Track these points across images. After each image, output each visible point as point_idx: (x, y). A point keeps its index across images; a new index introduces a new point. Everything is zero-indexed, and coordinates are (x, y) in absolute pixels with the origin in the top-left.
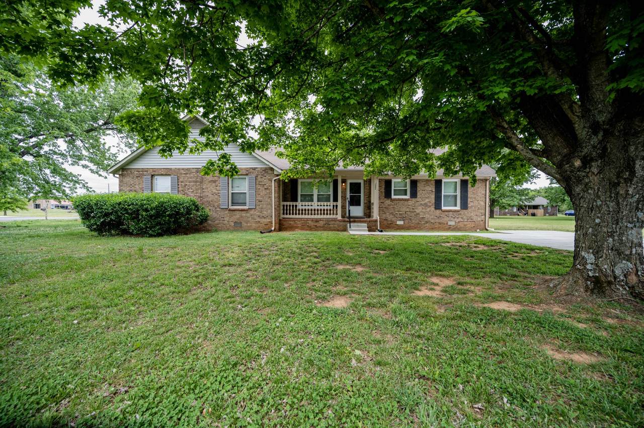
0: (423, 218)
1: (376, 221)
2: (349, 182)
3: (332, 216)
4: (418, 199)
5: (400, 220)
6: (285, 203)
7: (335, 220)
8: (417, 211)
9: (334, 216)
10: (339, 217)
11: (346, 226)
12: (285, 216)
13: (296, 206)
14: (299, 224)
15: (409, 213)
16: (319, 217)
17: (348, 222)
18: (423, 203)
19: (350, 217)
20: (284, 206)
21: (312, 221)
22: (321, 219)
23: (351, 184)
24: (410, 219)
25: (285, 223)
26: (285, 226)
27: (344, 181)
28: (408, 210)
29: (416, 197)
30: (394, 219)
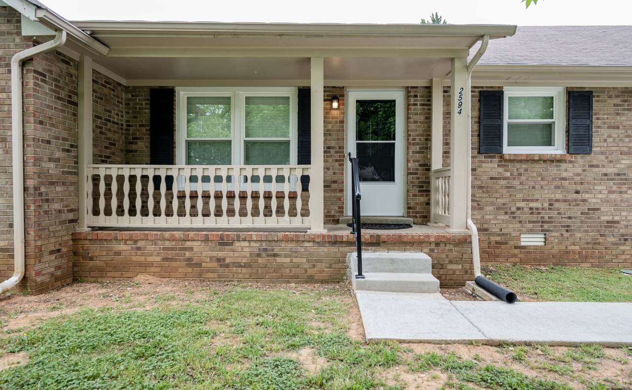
0: (611, 223)
1: (464, 241)
2: (353, 97)
3: (285, 222)
4: (596, 157)
5: (531, 231)
6: (103, 170)
7: (297, 237)
8: (593, 200)
9: (297, 222)
10: (316, 225)
11: (342, 260)
12: (102, 220)
13: (170, 180)
14: (153, 253)
15: (562, 206)
16: (236, 222)
17: (349, 243)
18: (611, 170)
19: (358, 223)
20: (96, 179)
21: (206, 240)
22: (240, 235)
23: (360, 103)
24: (568, 229)
25: (95, 249)
26: (98, 263)
27: (334, 94)
28: (559, 196)
29: (589, 152)
30: (511, 228)
